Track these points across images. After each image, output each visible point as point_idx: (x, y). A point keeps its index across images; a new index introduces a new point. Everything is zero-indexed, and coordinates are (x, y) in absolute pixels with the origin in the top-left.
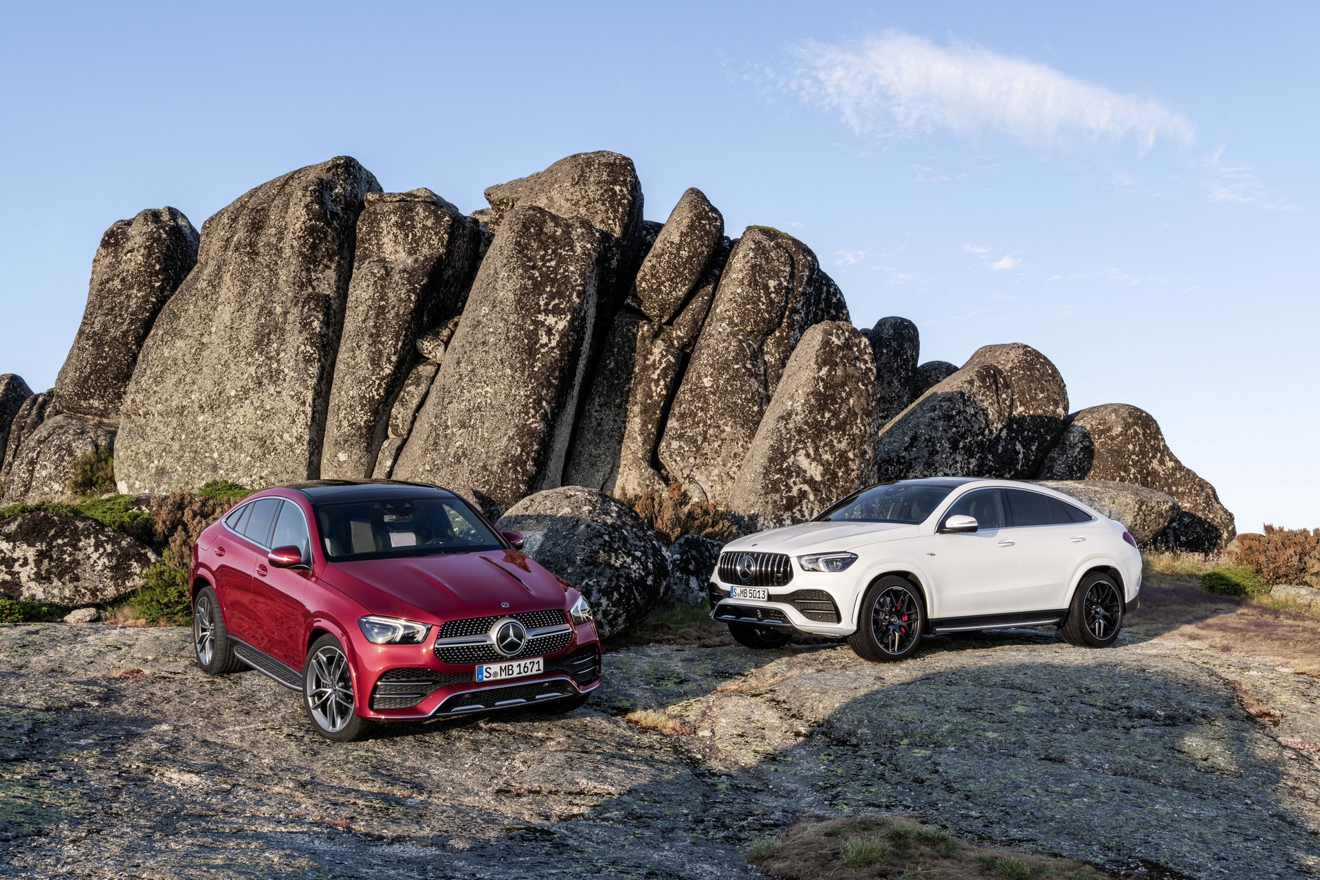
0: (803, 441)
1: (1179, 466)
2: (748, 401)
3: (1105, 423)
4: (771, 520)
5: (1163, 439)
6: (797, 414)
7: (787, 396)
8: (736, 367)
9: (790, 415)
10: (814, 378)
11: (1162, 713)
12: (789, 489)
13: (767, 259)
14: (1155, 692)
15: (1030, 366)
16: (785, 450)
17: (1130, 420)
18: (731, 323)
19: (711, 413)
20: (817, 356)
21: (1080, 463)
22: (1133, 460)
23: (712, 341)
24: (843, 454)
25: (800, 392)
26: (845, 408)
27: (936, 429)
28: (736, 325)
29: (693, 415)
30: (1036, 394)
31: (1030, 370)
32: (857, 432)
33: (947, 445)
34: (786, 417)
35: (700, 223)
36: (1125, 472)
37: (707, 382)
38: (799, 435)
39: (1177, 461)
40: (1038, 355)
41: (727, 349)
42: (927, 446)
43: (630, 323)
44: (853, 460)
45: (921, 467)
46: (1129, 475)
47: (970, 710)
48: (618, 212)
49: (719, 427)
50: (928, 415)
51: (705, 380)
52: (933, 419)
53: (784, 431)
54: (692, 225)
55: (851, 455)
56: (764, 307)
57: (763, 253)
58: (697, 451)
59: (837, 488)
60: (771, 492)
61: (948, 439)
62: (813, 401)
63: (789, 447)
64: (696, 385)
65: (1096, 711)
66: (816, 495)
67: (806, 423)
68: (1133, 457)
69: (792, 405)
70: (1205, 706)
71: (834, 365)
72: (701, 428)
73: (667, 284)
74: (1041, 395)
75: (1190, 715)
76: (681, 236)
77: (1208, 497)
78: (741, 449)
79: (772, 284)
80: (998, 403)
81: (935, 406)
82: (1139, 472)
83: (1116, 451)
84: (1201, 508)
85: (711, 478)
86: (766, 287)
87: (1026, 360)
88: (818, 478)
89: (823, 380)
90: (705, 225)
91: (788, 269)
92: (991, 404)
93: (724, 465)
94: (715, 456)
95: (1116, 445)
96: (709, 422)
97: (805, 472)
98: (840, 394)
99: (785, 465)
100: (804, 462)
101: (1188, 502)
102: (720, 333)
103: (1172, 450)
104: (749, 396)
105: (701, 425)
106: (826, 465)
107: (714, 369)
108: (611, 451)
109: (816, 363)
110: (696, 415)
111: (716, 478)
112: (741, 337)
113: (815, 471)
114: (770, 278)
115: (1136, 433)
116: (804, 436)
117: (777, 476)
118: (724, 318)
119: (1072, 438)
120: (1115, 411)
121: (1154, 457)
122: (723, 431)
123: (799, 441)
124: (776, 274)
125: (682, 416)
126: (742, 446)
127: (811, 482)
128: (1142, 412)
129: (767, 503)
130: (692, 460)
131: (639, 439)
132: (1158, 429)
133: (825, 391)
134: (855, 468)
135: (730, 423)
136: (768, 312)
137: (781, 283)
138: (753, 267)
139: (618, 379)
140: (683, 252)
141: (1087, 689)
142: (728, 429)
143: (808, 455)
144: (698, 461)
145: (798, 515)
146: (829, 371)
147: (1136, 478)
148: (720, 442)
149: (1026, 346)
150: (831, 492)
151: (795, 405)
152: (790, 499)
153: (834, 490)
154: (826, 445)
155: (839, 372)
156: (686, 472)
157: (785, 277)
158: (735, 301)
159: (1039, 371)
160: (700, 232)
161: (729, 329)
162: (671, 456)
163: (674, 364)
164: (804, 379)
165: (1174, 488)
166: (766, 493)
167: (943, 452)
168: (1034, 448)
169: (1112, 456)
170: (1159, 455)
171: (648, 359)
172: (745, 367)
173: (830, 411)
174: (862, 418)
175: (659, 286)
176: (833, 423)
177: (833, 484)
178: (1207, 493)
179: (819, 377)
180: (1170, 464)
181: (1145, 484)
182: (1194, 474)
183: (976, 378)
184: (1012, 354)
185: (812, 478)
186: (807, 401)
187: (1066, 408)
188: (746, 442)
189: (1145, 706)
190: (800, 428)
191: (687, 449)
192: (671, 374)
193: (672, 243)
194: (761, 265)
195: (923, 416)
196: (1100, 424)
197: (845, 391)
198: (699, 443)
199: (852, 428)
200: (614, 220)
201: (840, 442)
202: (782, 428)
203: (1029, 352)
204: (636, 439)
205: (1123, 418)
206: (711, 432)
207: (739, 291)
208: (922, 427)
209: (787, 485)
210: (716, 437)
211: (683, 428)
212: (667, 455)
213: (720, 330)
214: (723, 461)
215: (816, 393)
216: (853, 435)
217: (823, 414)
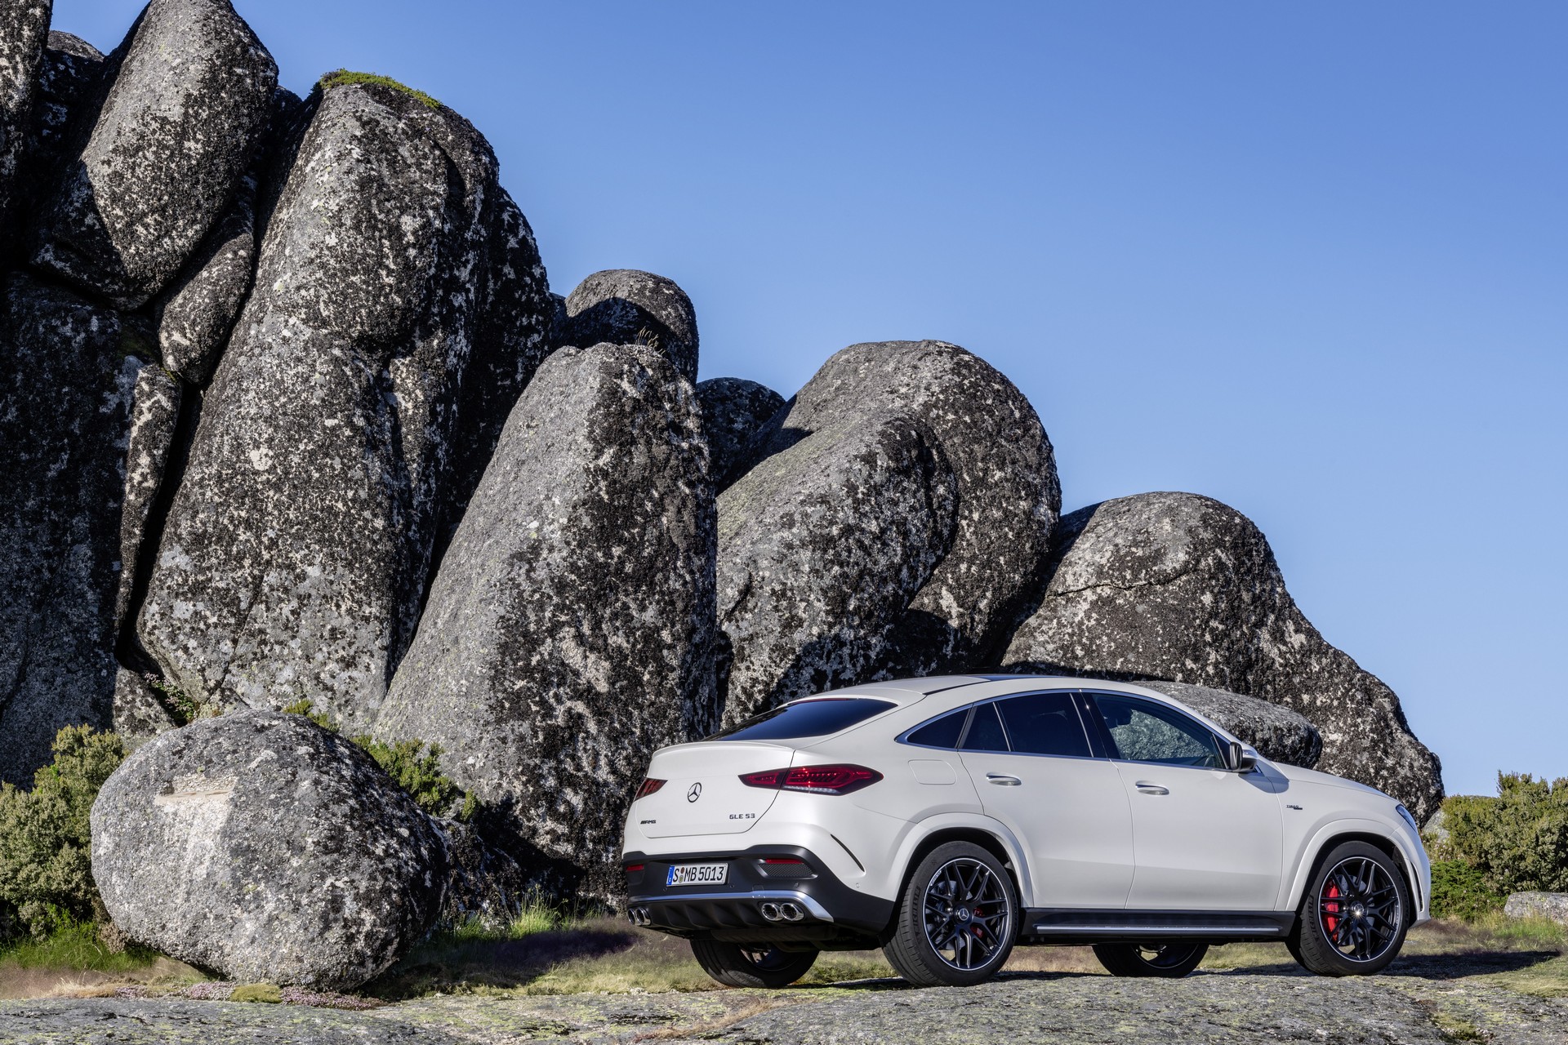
0: (570, 608)
1: (1317, 645)
2: (364, 505)
3: (1147, 543)
4: (516, 776)
5: (1280, 580)
6: (551, 549)
7: (523, 508)
8: (329, 423)
9: (535, 549)
10: (587, 470)
11: (1324, 1033)
12: (548, 712)
13: (392, 163)
14: (1312, 1008)
15: (970, 400)
16: (532, 627)
17: (1207, 535)
18: (315, 319)
19: (271, 534)
20: (592, 423)
21: (1091, 640)
22: (1213, 630)
23: (268, 361)
24: (651, 635)
25: (557, 500)
26: (652, 533)
27: (796, 567)
28: (325, 323)
29: (226, 537)
30: (986, 471)
31: (969, 410)
32: (678, 586)
33: (821, 605)
34: (529, 554)
35: (230, 73)
36: (1196, 660)
37: (259, 459)
38: (559, 593)
39: (1311, 633)
40: (989, 373)
41: (307, 380)
42: (776, 609)
43: (55, 313)
44: (671, 647)
45: (765, 657)
46: (1203, 668)
47: (1059, 1030)
48: (20, 37)
49: (291, 567)
50: (776, 536)
51: (254, 455)
52: (790, 546)
53: (526, 586)
54: (214, 79)
55: (666, 635)
56: (390, 280)
57: (382, 150)
58: (240, 624)
59: (641, 708)
60: (510, 717)
61: (824, 592)
62: (586, 521)
63: (539, 622)
64: (231, 466)
65: (1231, 1031)
66: (599, 723)
67: (574, 568)
68: (1214, 624)
69: (539, 530)
70: (1384, 1023)
71: (626, 445)
72: (247, 570)
73: (149, 220)
74: (998, 475)
75: (1363, 1034)
76: (185, 105)
77: (1381, 717)
78: (347, 620)
79: (409, 223)
80: (929, 504)
81: (790, 515)
82: (1227, 661)
83: (1173, 609)
84: (1366, 743)
85: (276, 688)
86: (395, 232)
87: (960, 385)
88: (602, 687)
89: (605, 475)
90: (241, 78)
91: (441, 189)
92: (913, 509)
93: (308, 658)
94: (284, 636)
95: (1175, 595)
96: (266, 556)
97: (577, 674)
98: (641, 505)
99: (535, 660)
100: (573, 654)
101: (1338, 729)
102: (285, 340)
103: (1301, 605)
104: (363, 494)
105: (247, 562)
106: (617, 658)
107: (277, 428)
108: (19, 625)
109: (590, 437)
110: (233, 539)
111: (287, 688)
112: (337, 352)
113: (596, 672)
114: (404, 210)
115: (1220, 565)
116: (571, 597)
117: (520, 684)
118: (296, 306)
119: (1070, 579)
120: (1171, 512)
121: (1260, 624)
122: (302, 577)
123: (560, 608)
124: (418, 205)
125: (199, 541)
126: (350, 611)
127: (588, 694)
128: (1233, 514)
129: (504, 740)
130: (226, 646)
131: (90, 596)
132: (1269, 554)
133: (612, 499)
134: (675, 663)
135: (319, 558)
136: (399, 292)
137: (428, 224)
138: (364, 183)
139: (28, 449)
140: (191, 144)
141: (1213, 1007)
142: (314, 572)
143: (580, 638)
144: (240, 650)
145: (569, 766)
146: (617, 457)
147: (1219, 673)
148: (295, 604)
149: (958, 351)
150: (630, 716)
151: (547, 529)
152: (552, 732)
153: (636, 713)
154: (615, 616)
155: (639, 458)
156: (213, 675)
157: (436, 208)
158: (323, 266)
159: (991, 413)
160: (231, 95)
161: (308, 333)
162: (173, 637)
163: (171, 416)
164: (562, 472)
165: (1306, 698)
166: (499, 721)
167: (813, 622)
168: (983, 604)
169: (1164, 620)
170: (1272, 617)
171: (104, 402)
172: (350, 423)
173: (621, 541)
174: (688, 559)
175: (130, 225)
176: (628, 568)
177: (632, 700)
178: (1381, 707)
179: (598, 469)
180: (1297, 640)
181: (1240, 686)
182: (1352, 663)
183: (879, 449)
184: (926, 372)
185: (590, 688)
186: (573, 520)
187: (1055, 506)
188: (360, 603)
189: (1299, 1024)
190: (561, 578)
191: (213, 620)
192: (165, 441)
193: (164, 121)
194: (379, 179)
195: (766, 537)
196: (1136, 544)
197: (651, 499)
198: (243, 605)
199: (667, 579)
200: (10, 58)
201: (643, 608)
202: (521, 580)
203: (967, 365)
204: (83, 595)
205: (1190, 531)
206: (272, 578)
207: (332, 240)
208: (764, 563)
209: (543, 703)
210: (286, 590)
211: (202, 571)
212: (162, 635)
213: (286, 333)
214: (304, 647)
215: (592, 503)
216: (671, 593)
217: (609, 548)
